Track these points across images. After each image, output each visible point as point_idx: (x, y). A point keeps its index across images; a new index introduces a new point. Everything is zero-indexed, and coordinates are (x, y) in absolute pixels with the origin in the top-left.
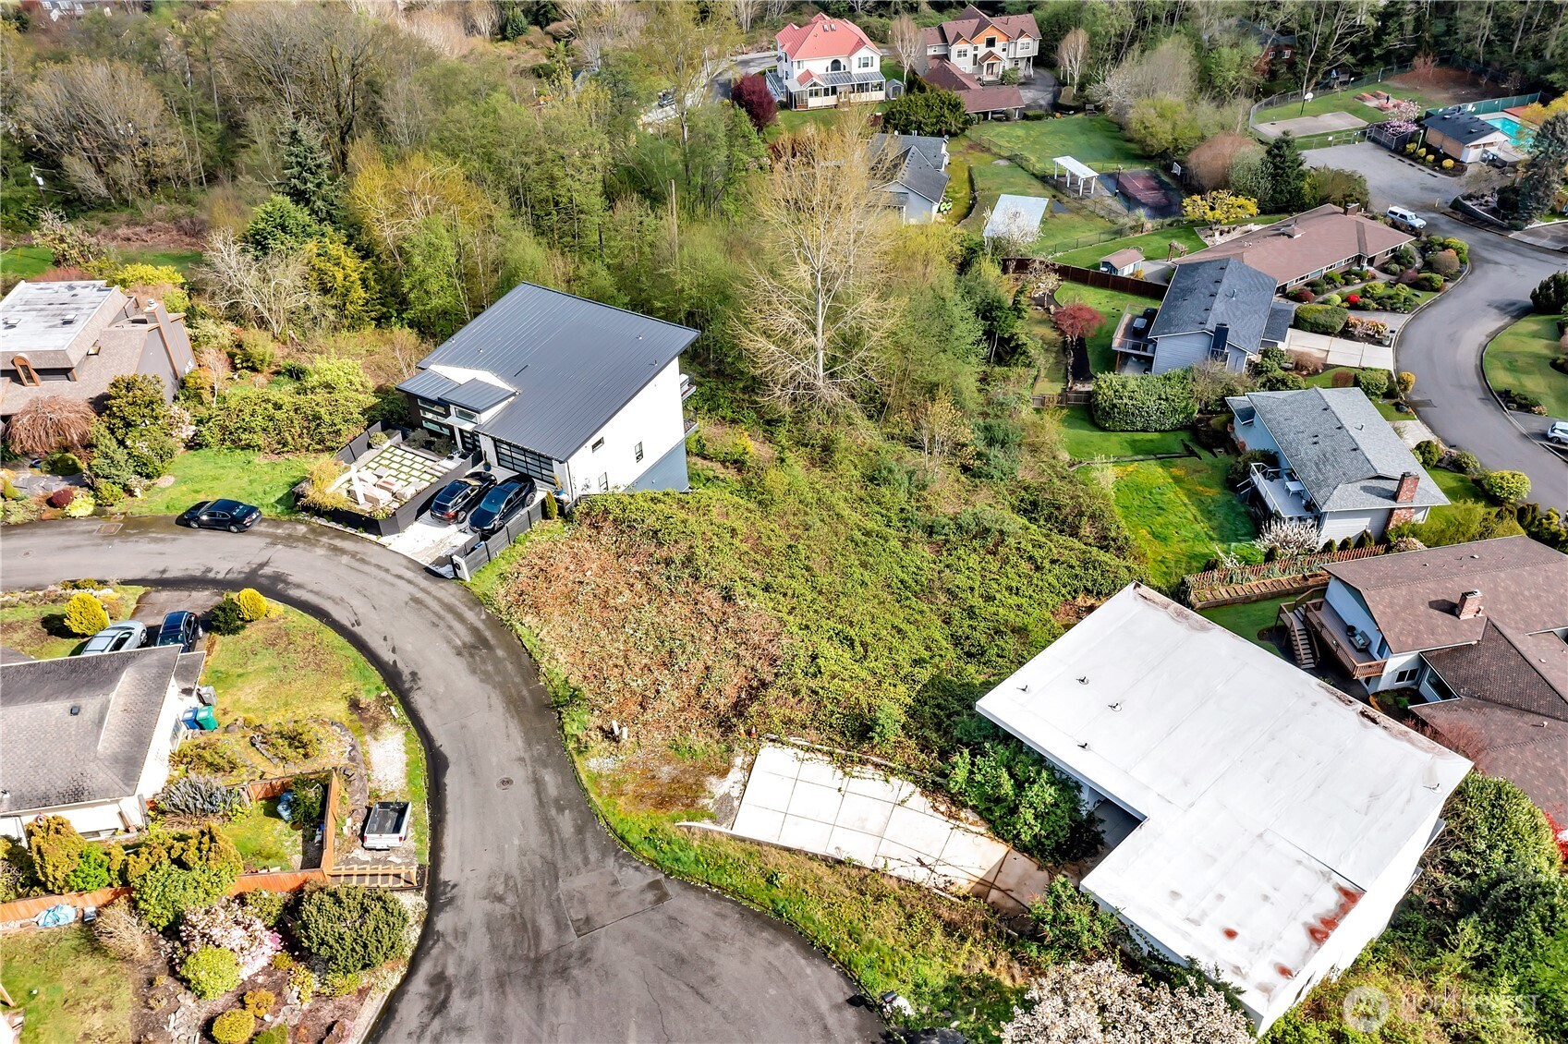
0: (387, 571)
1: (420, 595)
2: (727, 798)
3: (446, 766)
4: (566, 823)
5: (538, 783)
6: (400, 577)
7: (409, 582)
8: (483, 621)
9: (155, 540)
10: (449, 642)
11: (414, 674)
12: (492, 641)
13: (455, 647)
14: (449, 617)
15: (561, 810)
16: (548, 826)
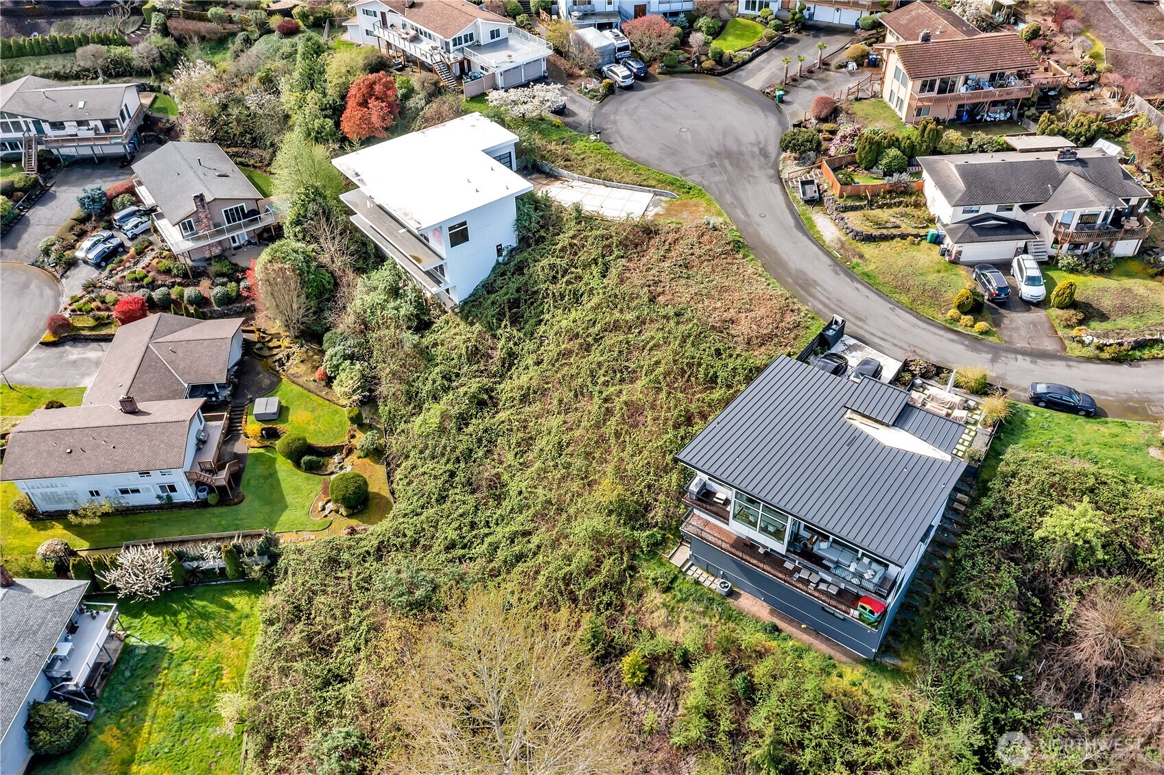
0: (895, 345)
1: (860, 324)
2: (655, 206)
3: (796, 226)
4: (728, 198)
5: (747, 215)
6: (882, 339)
7: (873, 334)
8: (809, 301)
9: (1104, 393)
10: (824, 289)
11: (837, 273)
12: (797, 287)
13: (818, 285)
14: (833, 306)
15: (732, 203)
16: (737, 198)
